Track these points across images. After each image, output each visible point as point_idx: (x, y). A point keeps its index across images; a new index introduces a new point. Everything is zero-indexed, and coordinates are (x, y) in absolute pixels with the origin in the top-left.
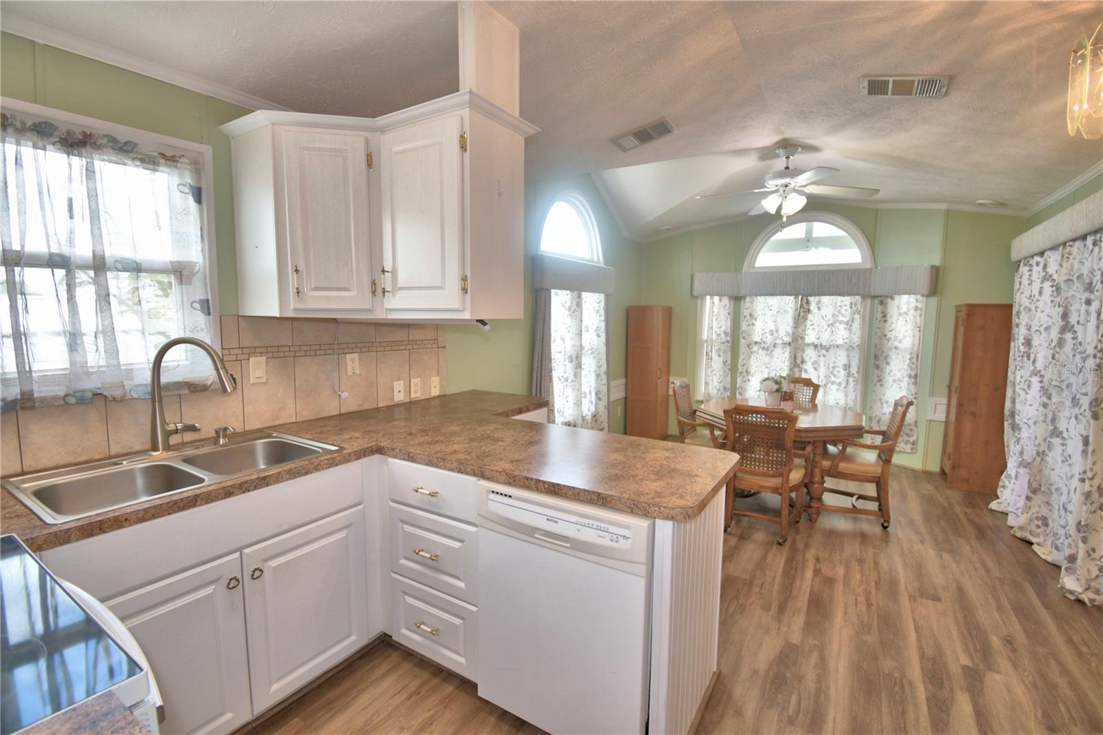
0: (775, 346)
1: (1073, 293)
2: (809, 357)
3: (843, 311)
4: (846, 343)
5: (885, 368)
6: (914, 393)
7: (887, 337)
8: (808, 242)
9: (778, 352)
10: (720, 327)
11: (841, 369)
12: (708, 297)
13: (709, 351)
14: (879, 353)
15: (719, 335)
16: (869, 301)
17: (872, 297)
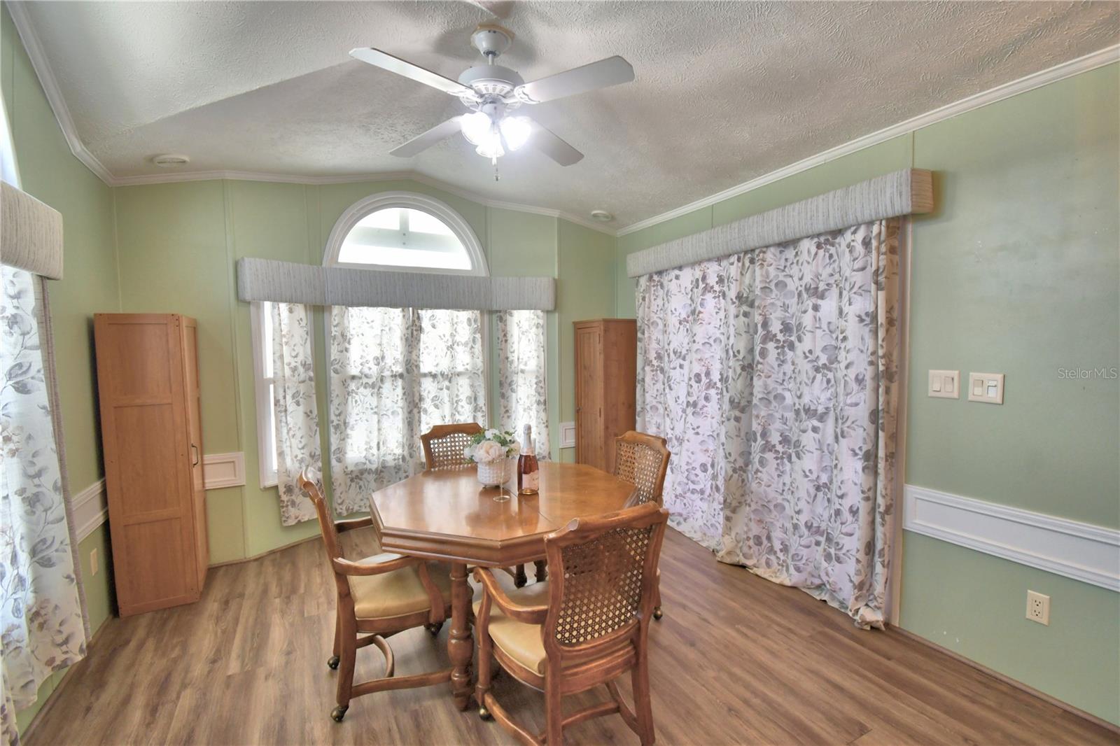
0: (382, 380)
1: (772, 301)
2: (427, 391)
4: (467, 370)
5: (511, 396)
6: (545, 420)
7: (509, 360)
8: (404, 237)
9: (387, 386)
10: (296, 356)
11: (464, 403)
12: (267, 305)
13: (281, 397)
14: (503, 379)
15: (294, 369)
16: (486, 317)
17: (491, 312)
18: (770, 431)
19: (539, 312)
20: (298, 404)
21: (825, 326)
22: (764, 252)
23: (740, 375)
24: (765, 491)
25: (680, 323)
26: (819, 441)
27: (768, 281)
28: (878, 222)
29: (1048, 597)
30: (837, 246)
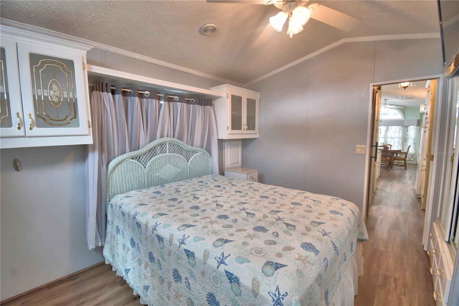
2: (389, 140)
3: (397, 129)
4: (398, 137)
7: (408, 135)
16: (403, 127)
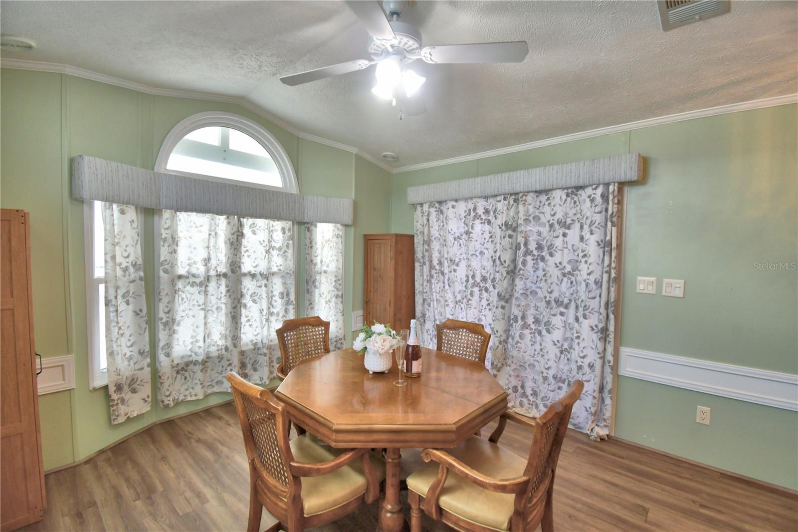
0: (208, 280)
1: (530, 228)
3: (273, 234)
4: (280, 270)
5: (315, 291)
6: (342, 310)
7: (314, 262)
8: (224, 153)
10: (128, 257)
11: (277, 298)
13: (112, 297)
14: (309, 278)
15: (125, 270)
16: (296, 227)
17: (301, 224)
18: (527, 315)
19: (339, 225)
20: (128, 303)
21: (570, 247)
22: (526, 196)
23: (506, 277)
24: (523, 356)
25: (455, 240)
26: (565, 321)
27: (528, 215)
28: (613, 184)
29: (710, 409)
30: (579, 196)
